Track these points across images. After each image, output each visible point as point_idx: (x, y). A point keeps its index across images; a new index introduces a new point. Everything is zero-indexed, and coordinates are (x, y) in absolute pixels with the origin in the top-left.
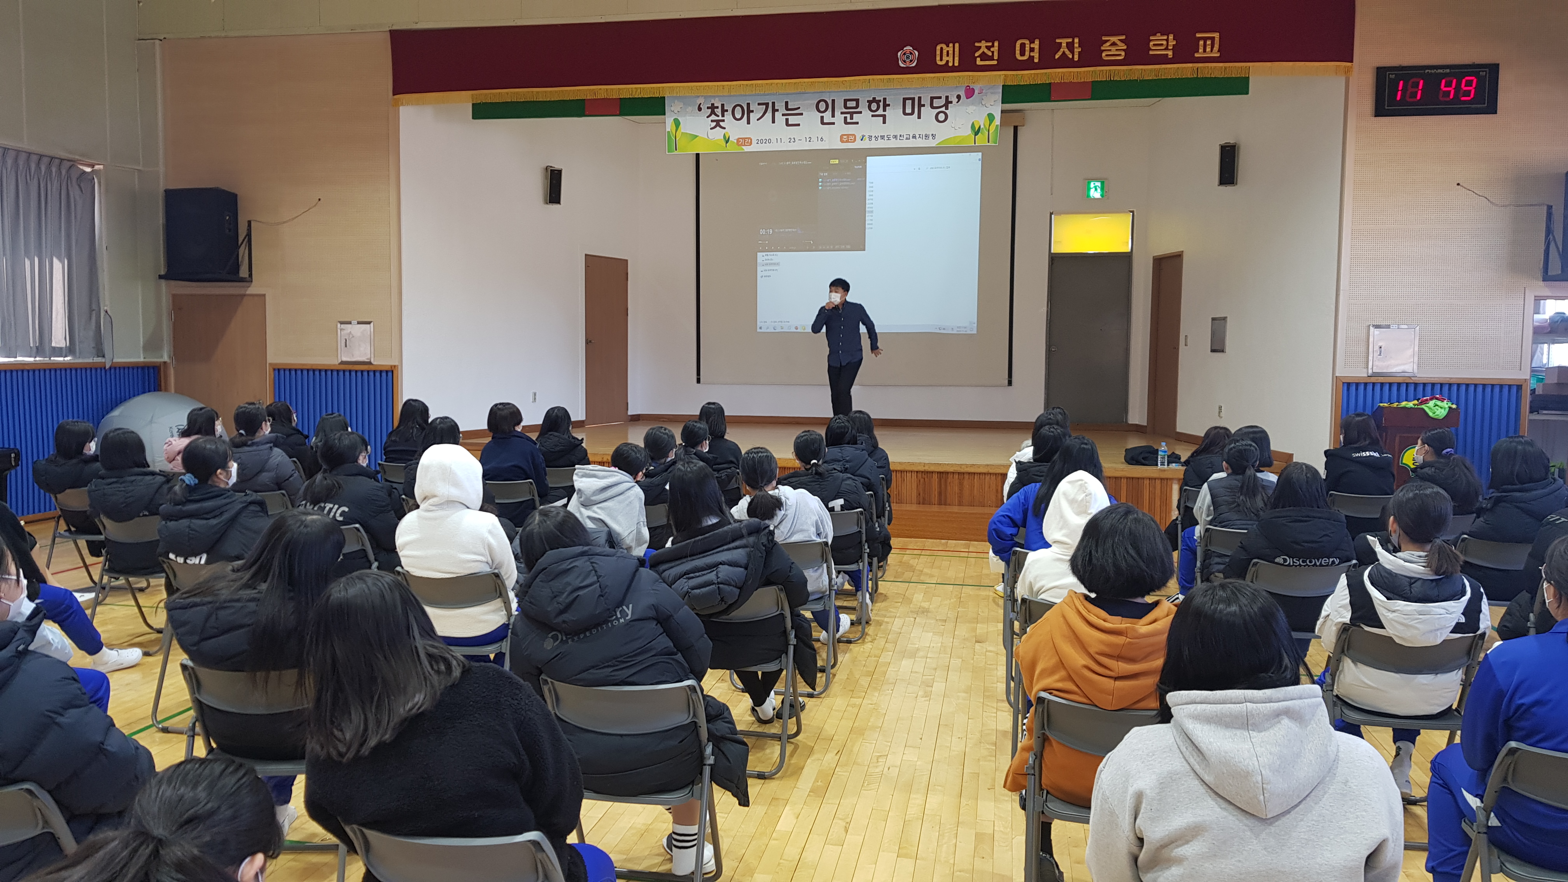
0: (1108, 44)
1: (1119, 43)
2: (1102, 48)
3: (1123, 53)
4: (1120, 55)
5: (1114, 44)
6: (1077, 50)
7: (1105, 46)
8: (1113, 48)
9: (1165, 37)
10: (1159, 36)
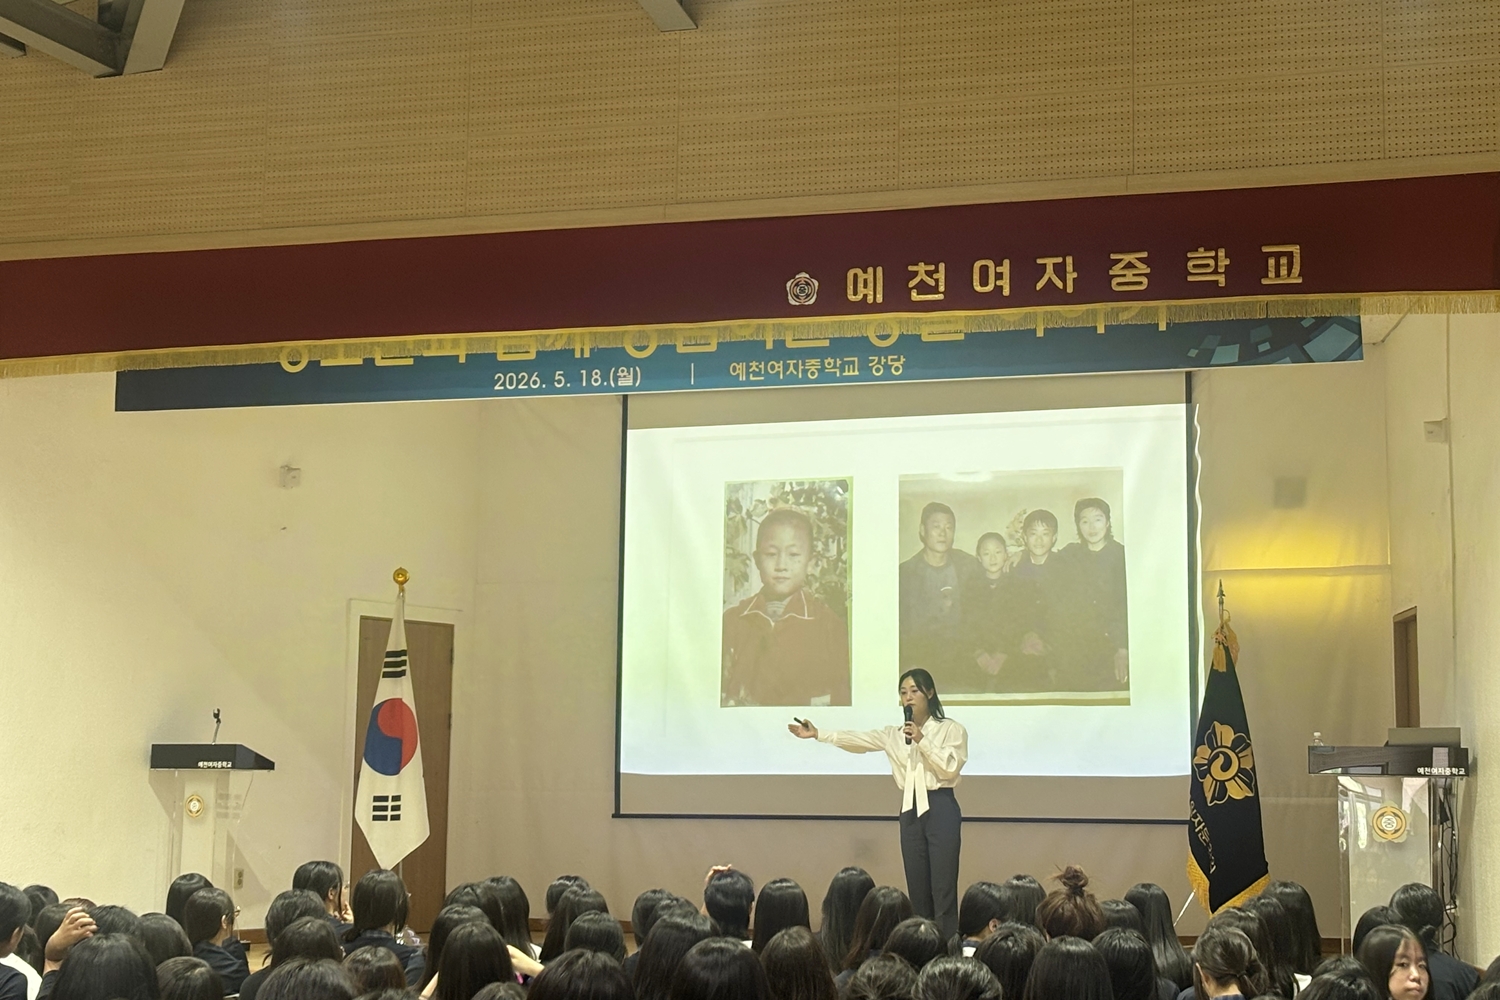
0: (1121, 265)
1: (1138, 264)
2: (1111, 273)
3: (1145, 280)
4: (1141, 283)
5: (1130, 266)
6: (1071, 276)
7: (1116, 270)
8: (1129, 273)
9: (1213, 254)
10: (1201, 252)
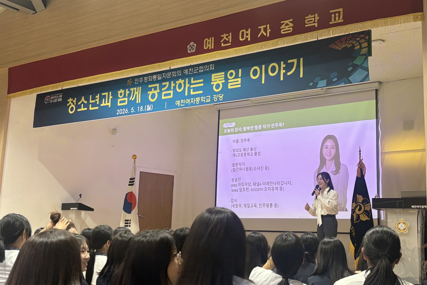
0: (284, 25)
1: (290, 24)
2: (281, 28)
4: (290, 30)
5: (287, 24)
6: (269, 31)
8: (287, 27)
9: (313, 16)
10: (310, 16)
